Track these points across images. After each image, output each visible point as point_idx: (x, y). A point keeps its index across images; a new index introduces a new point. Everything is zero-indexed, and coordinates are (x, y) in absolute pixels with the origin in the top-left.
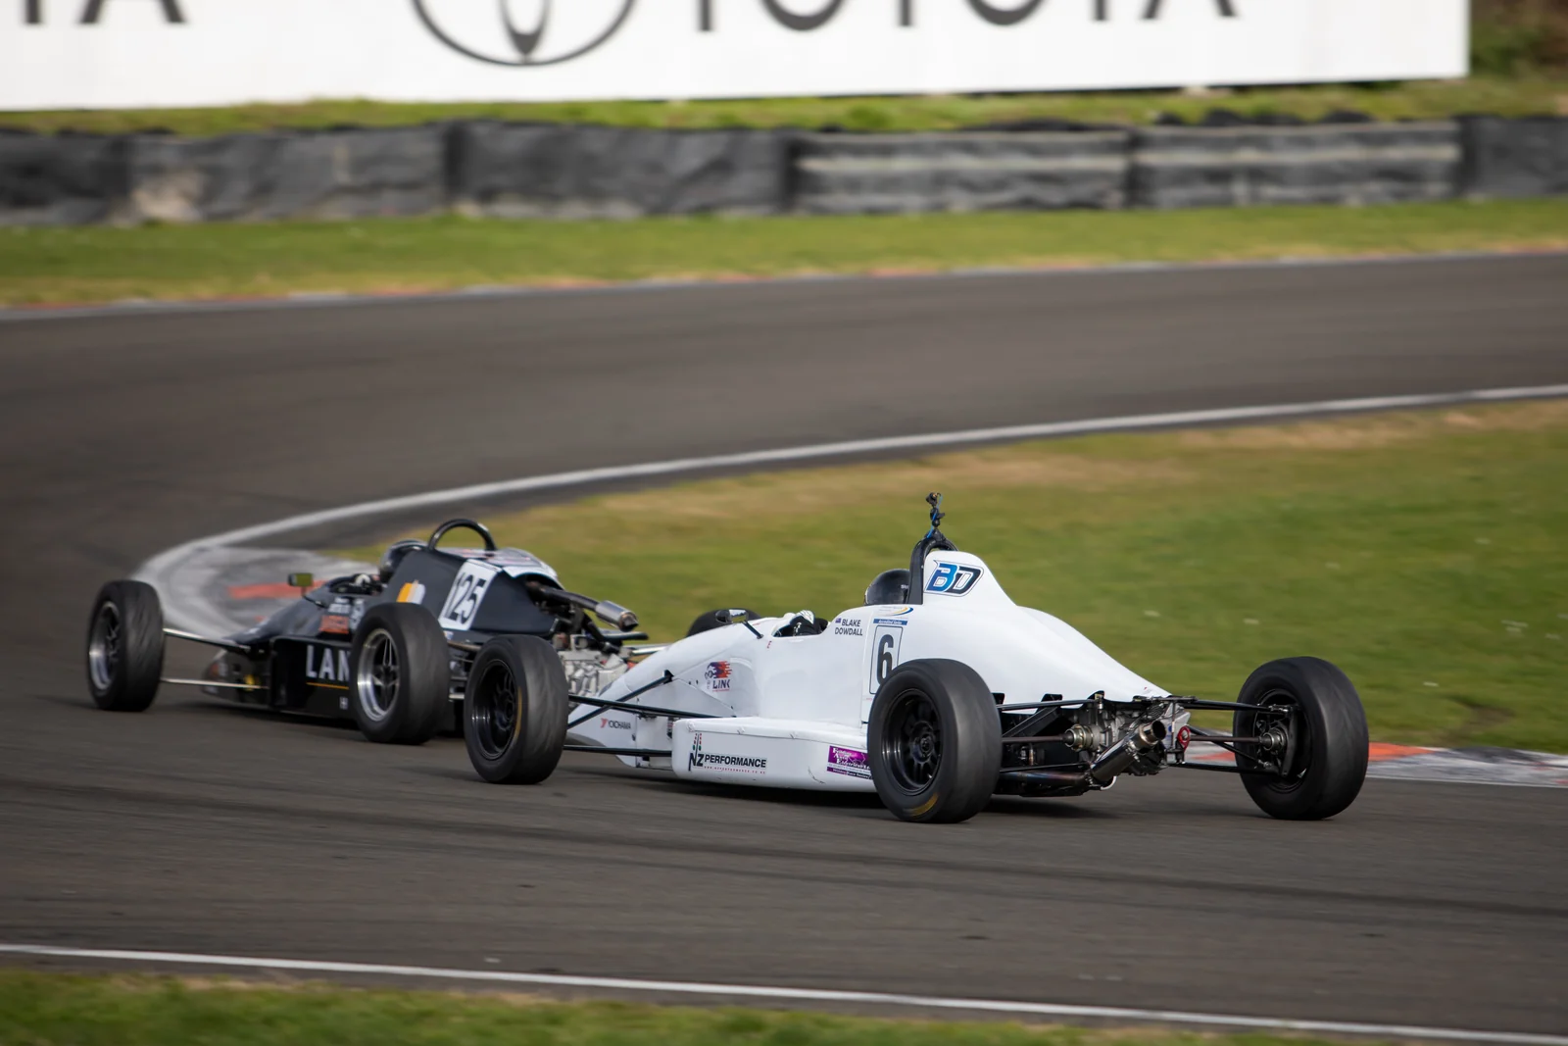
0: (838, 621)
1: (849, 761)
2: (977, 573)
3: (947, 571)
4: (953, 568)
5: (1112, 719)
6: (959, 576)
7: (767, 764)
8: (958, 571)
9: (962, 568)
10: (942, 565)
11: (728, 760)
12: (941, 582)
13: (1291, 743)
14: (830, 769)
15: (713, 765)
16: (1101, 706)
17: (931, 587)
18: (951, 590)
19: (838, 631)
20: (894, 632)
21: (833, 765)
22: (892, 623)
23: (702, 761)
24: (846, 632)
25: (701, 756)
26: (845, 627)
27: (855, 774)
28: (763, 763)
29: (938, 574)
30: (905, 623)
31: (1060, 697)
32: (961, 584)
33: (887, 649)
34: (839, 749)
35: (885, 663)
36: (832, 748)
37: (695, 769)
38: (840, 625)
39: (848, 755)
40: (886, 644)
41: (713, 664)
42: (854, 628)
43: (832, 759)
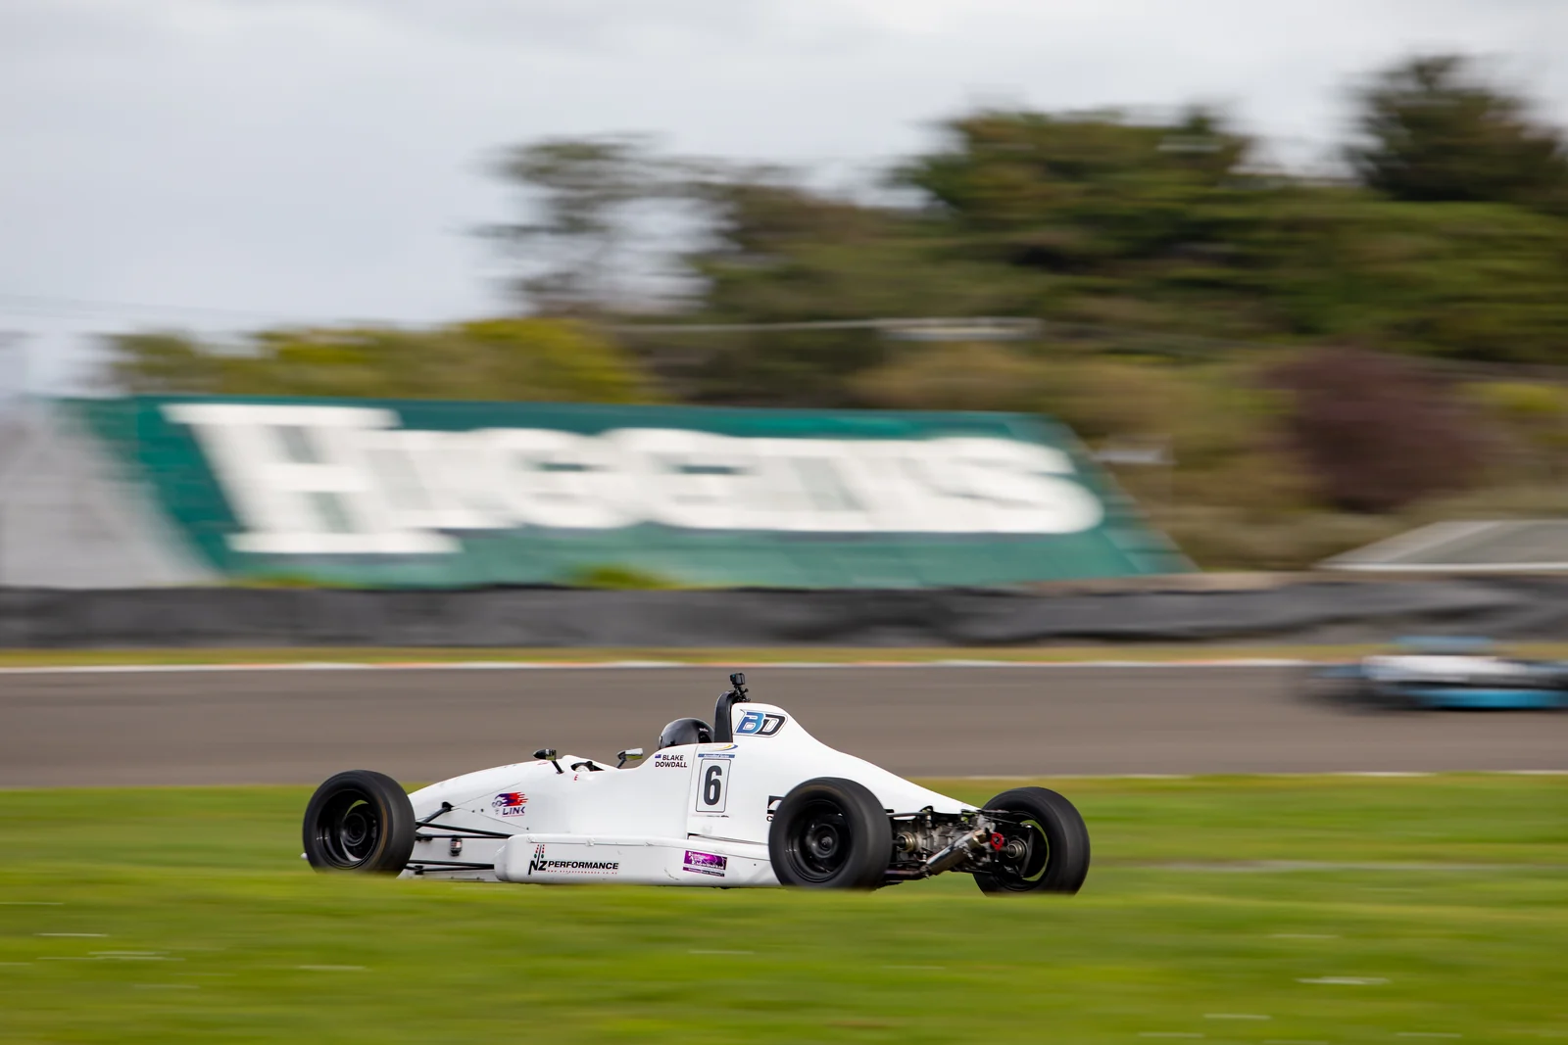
0: (659, 756)
1: (703, 862)
2: (782, 719)
3: (756, 718)
4: (760, 715)
5: (934, 828)
6: (766, 722)
7: (619, 867)
8: (765, 718)
9: (767, 716)
10: (748, 713)
11: (575, 865)
12: (749, 726)
13: (1029, 852)
14: (685, 869)
15: (558, 869)
16: (929, 818)
17: (741, 730)
18: (760, 732)
19: (658, 765)
20: (723, 765)
21: (688, 866)
22: (719, 757)
23: (546, 866)
24: (668, 765)
25: (545, 863)
26: (667, 761)
27: (709, 873)
28: (615, 866)
29: (746, 720)
30: (733, 756)
31: (892, 811)
32: (770, 727)
33: (714, 776)
34: (694, 853)
35: (713, 788)
36: (687, 852)
37: (536, 874)
38: (660, 760)
39: (702, 858)
40: (714, 773)
41: (501, 796)
42: (676, 761)
43: (688, 860)
